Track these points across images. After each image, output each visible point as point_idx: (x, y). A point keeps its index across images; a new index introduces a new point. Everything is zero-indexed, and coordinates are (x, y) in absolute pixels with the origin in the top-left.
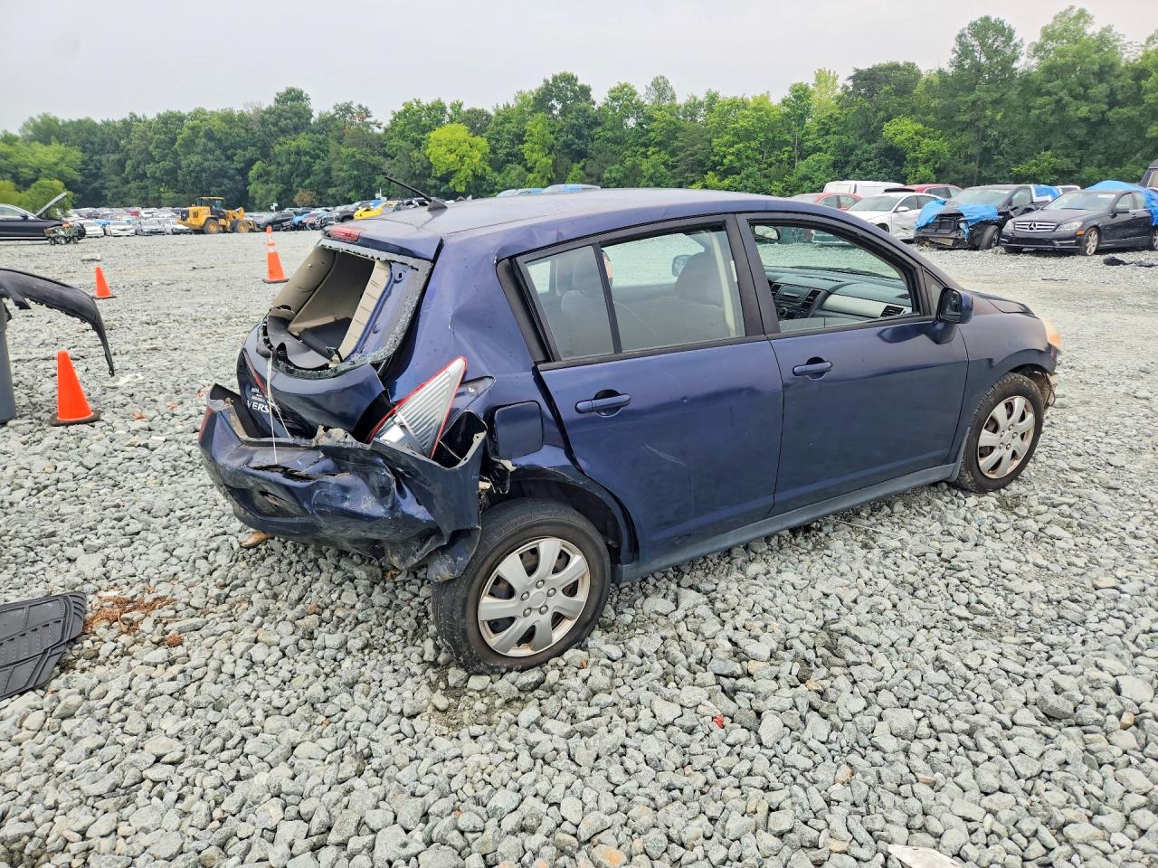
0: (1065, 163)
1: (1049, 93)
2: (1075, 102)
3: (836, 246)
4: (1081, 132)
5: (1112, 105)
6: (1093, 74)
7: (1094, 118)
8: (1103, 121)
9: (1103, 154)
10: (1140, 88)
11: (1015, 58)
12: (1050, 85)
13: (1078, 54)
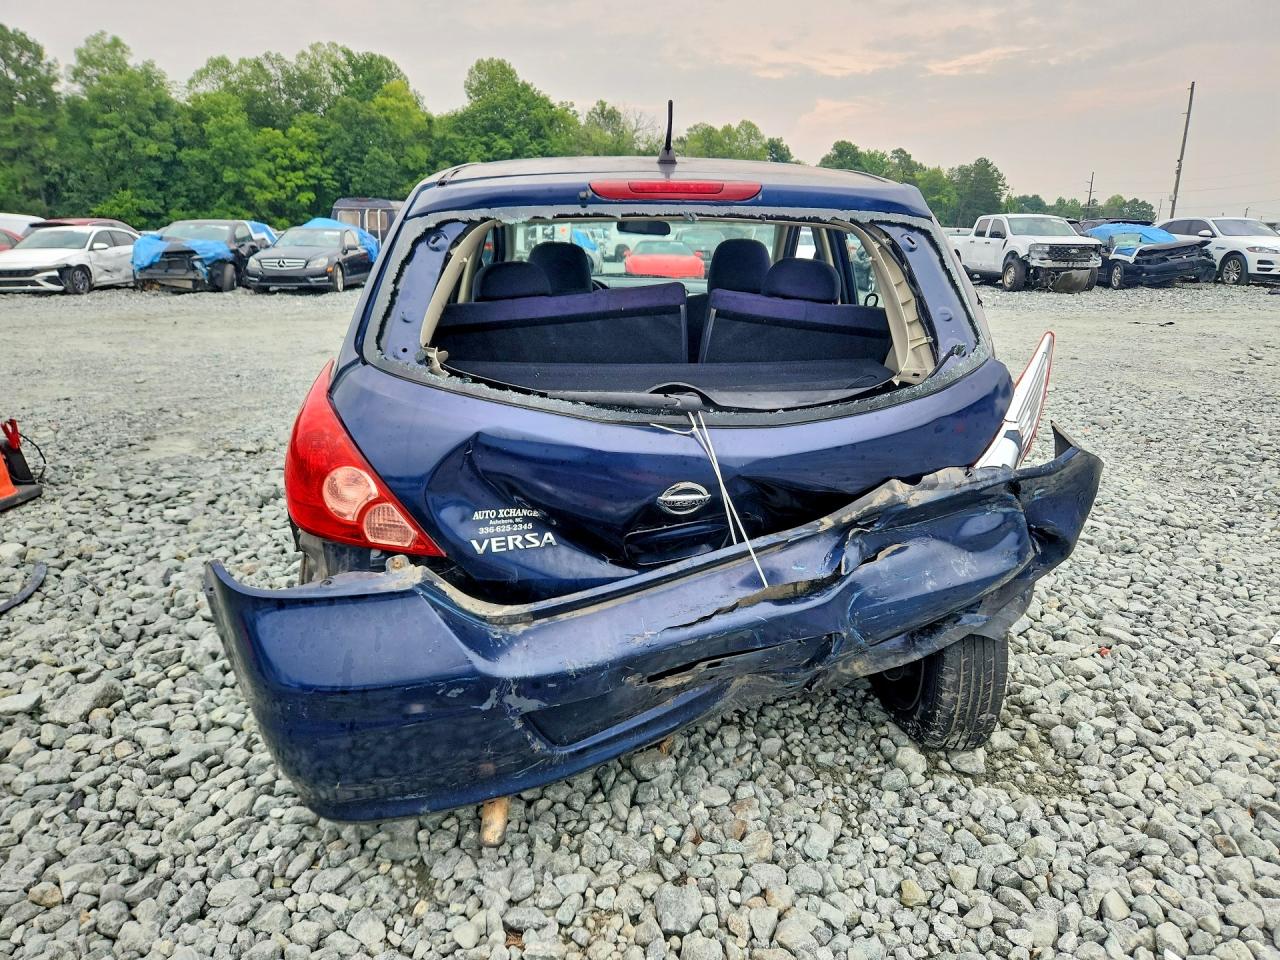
0: (149, 205)
1: (106, 125)
2: (140, 139)
3: (24, 292)
4: (157, 171)
5: (180, 145)
6: (150, 109)
7: (166, 158)
8: (177, 162)
9: (187, 196)
10: (203, 131)
11: (55, 80)
12: (106, 116)
13: (126, 86)
